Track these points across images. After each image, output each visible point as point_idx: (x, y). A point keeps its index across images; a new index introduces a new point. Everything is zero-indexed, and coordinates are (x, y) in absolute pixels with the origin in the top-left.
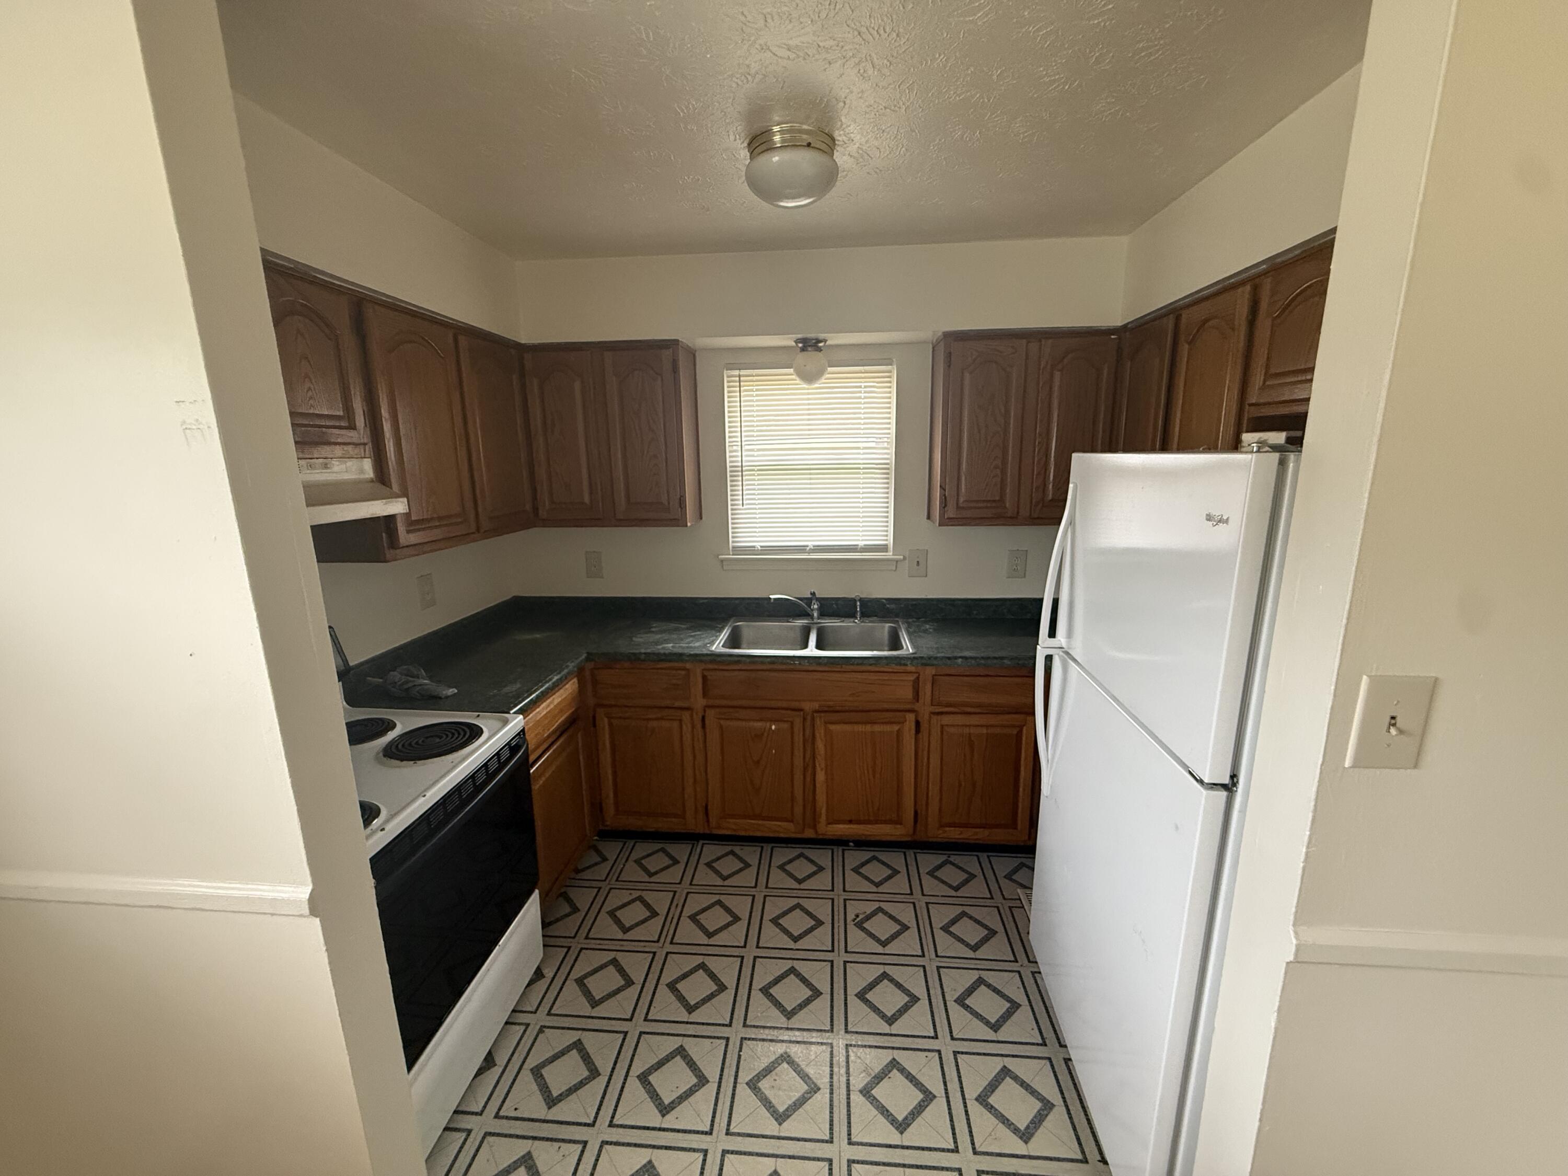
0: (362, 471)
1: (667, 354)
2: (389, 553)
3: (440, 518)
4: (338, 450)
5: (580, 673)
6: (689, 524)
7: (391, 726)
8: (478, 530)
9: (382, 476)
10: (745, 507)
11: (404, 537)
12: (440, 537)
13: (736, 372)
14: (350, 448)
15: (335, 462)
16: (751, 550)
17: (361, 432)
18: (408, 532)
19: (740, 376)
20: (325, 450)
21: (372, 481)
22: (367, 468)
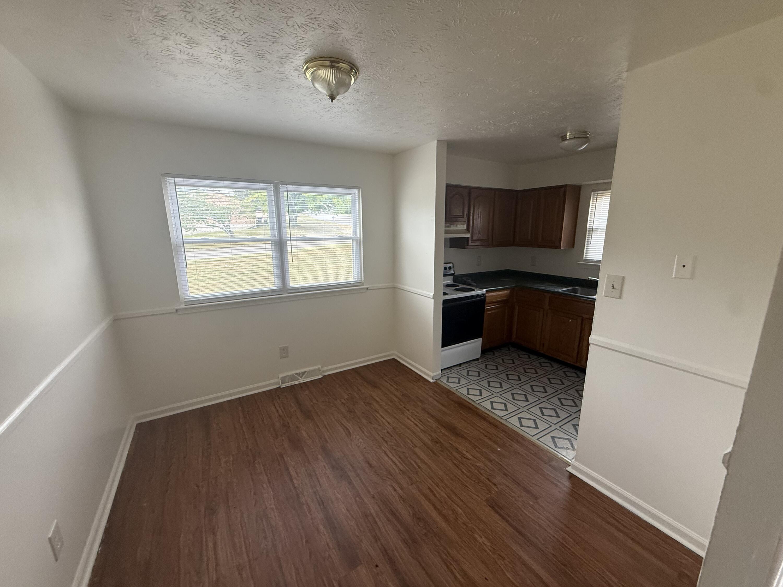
0: (464, 227)
1: (563, 190)
2: (466, 247)
3: (480, 240)
4: (459, 223)
5: (512, 289)
6: (562, 248)
7: (459, 286)
8: (492, 245)
9: (468, 229)
10: (591, 244)
11: (470, 244)
12: (479, 244)
13: (597, 192)
14: (462, 222)
15: (459, 225)
16: (592, 261)
17: (466, 218)
18: (472, 242)
19: (597, 194)
20: (457, 222)
21: (465, 230)
22: (465, 226)
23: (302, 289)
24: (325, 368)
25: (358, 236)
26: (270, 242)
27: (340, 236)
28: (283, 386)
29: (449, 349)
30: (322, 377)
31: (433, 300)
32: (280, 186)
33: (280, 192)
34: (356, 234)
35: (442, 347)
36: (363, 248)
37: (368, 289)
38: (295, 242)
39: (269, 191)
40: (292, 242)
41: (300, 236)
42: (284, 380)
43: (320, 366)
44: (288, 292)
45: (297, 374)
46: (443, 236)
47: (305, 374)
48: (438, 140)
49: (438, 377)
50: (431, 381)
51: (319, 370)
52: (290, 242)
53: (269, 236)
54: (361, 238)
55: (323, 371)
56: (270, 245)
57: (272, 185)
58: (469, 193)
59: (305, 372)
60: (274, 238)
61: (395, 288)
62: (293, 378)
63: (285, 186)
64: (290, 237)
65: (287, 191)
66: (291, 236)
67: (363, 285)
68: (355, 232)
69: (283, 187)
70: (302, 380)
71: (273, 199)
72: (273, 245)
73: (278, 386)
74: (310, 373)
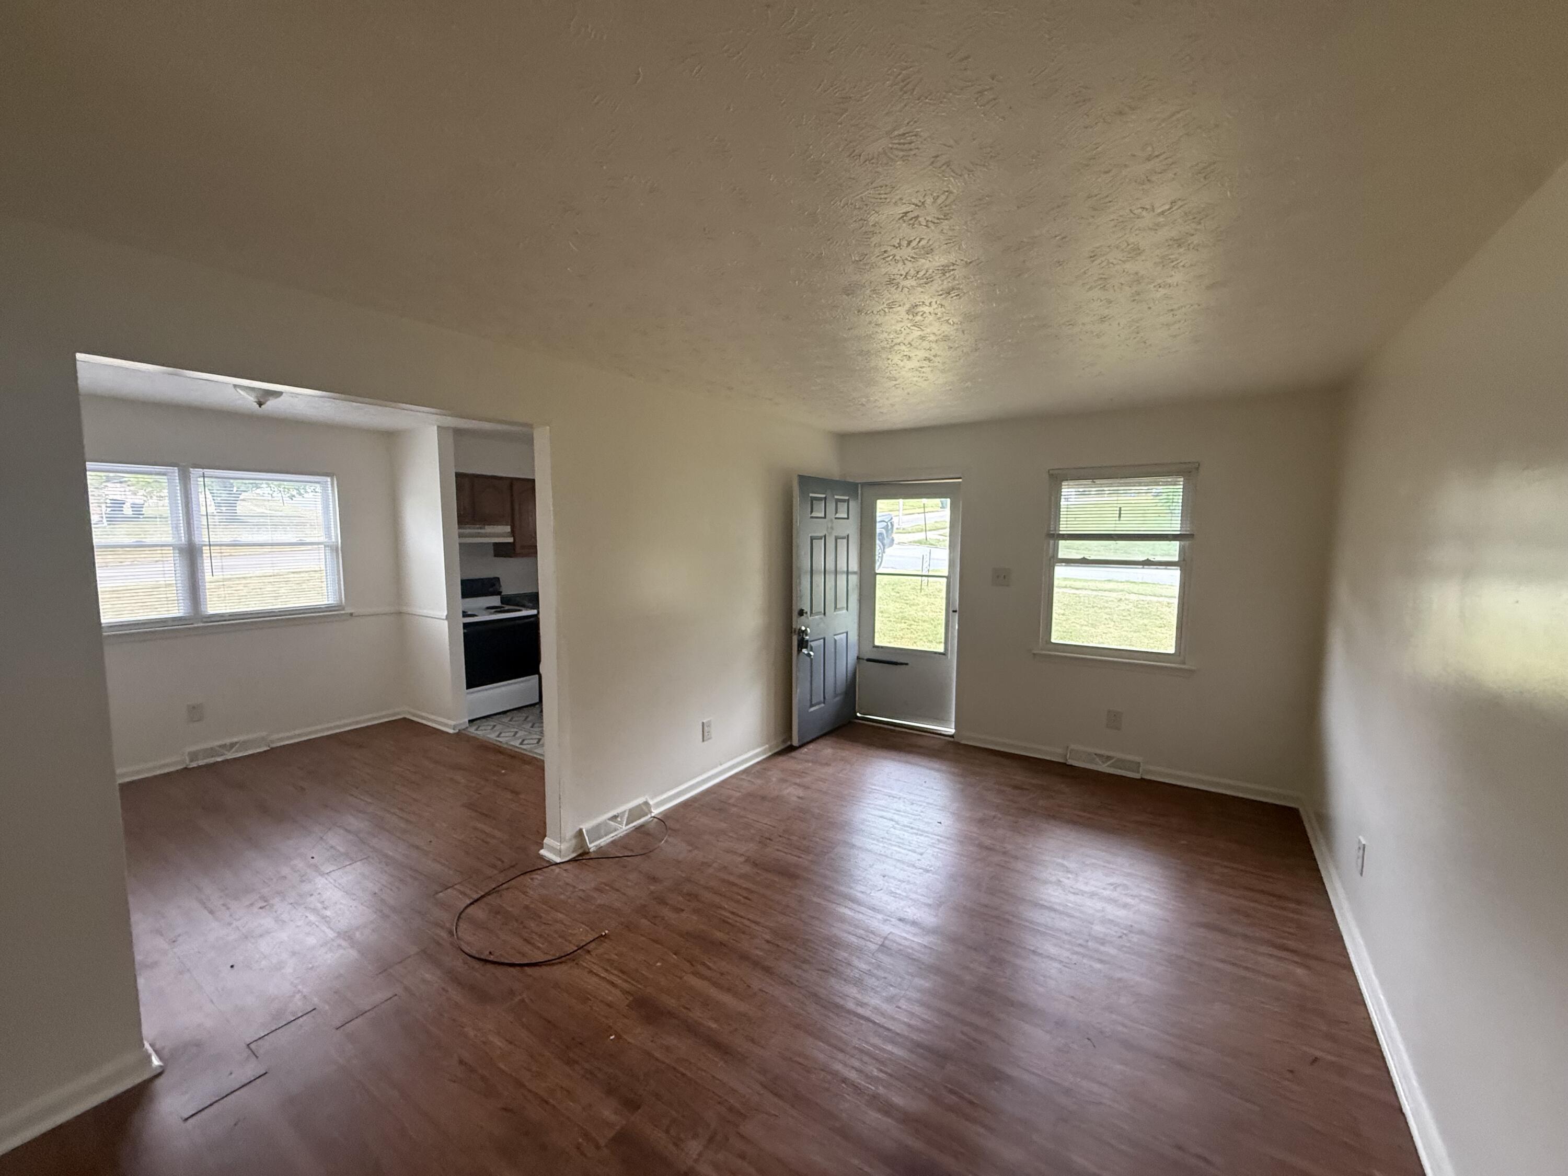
0: (506, 529)
4: (498, 523)
9: (513, 532)
11: (518, 551)
14: (503, 523)
15: (497, 526)
17: (508, 518)
18: (520, 549)
20: (488, 524)
21: (509, 532)
22: (508, 528)
23: (230, 615)
24: (275, 736)
25: (334, 540)
26: (171, 548)
27: (301, 540)
28: (194, 765)
29: (479, 691)
30: (269, 748)
31: (446, 622)
32: (191, 469)
33: (190, 479)
34: (330, 538)
35: (467, 688)
36: (342, 556)
37: (354, 615)
38: (218, 548)
39: (169, 477)
40: (212, 547)
41: (227, 539)
42: (194, 756)
43: (264, 734)
44: (205, 620)
45: (220, 746)
46: (456, 541)
47: (237, 746)
48: (438, 427)
49: (464, 727)
50: (451, 731)
51: (263, 738)
52: (208, 548)
53: (169, 539)
54: (337, 542)
55: (272, 742)
56: (172, 552)
57: (176, 468)
58: (511, 486)
59: (236, 743)
60: (180, 543)
61: (401, 613)
62: (212, 752)
63: (201, 470)
64: (208, 540)
65: (204, 477)
66: (211, 540)
67: (343, 609)
68: (328, 535)
69: (195, 472)
70: (230, 756)
71: (178, 488)
72: (177, 551)
73: (184, 766)
74: (244, 744)
